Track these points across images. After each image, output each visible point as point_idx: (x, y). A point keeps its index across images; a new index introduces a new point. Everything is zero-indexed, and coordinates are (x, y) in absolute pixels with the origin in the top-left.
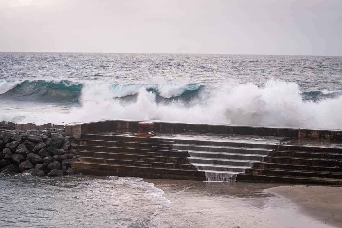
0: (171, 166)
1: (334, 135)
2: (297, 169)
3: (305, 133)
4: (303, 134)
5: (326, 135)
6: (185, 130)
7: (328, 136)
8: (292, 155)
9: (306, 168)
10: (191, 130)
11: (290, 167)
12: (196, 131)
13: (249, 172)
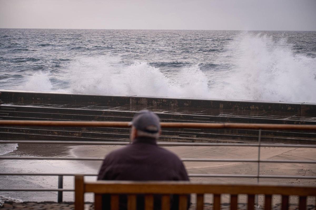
0: (5, 130)
1: (160, 102)
2: (113, 131)
3: (135, 100)
4: (134, 101)
5: (153, 102)
6: (33, 98)
7: (155, 102)
8: (113, 119)
9: (121, 131)
10: (38, 98)
11: (107, 130)
12: (43, 99)
13: (71, 134)
